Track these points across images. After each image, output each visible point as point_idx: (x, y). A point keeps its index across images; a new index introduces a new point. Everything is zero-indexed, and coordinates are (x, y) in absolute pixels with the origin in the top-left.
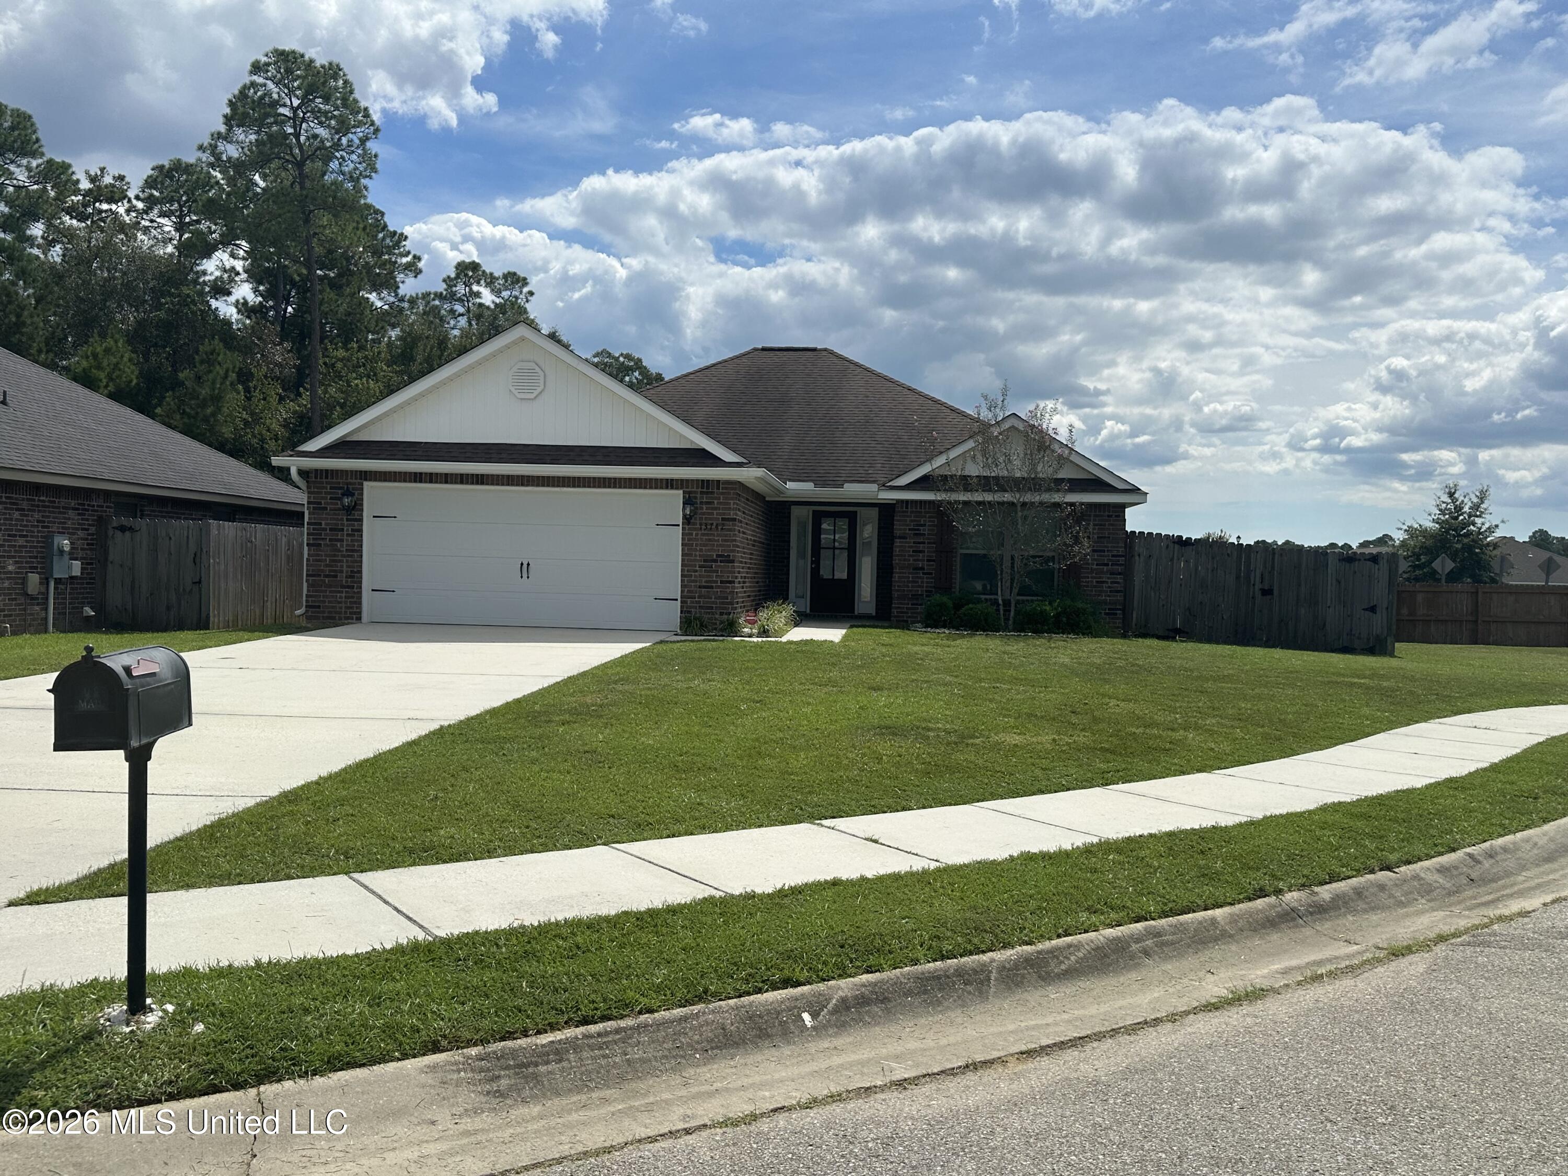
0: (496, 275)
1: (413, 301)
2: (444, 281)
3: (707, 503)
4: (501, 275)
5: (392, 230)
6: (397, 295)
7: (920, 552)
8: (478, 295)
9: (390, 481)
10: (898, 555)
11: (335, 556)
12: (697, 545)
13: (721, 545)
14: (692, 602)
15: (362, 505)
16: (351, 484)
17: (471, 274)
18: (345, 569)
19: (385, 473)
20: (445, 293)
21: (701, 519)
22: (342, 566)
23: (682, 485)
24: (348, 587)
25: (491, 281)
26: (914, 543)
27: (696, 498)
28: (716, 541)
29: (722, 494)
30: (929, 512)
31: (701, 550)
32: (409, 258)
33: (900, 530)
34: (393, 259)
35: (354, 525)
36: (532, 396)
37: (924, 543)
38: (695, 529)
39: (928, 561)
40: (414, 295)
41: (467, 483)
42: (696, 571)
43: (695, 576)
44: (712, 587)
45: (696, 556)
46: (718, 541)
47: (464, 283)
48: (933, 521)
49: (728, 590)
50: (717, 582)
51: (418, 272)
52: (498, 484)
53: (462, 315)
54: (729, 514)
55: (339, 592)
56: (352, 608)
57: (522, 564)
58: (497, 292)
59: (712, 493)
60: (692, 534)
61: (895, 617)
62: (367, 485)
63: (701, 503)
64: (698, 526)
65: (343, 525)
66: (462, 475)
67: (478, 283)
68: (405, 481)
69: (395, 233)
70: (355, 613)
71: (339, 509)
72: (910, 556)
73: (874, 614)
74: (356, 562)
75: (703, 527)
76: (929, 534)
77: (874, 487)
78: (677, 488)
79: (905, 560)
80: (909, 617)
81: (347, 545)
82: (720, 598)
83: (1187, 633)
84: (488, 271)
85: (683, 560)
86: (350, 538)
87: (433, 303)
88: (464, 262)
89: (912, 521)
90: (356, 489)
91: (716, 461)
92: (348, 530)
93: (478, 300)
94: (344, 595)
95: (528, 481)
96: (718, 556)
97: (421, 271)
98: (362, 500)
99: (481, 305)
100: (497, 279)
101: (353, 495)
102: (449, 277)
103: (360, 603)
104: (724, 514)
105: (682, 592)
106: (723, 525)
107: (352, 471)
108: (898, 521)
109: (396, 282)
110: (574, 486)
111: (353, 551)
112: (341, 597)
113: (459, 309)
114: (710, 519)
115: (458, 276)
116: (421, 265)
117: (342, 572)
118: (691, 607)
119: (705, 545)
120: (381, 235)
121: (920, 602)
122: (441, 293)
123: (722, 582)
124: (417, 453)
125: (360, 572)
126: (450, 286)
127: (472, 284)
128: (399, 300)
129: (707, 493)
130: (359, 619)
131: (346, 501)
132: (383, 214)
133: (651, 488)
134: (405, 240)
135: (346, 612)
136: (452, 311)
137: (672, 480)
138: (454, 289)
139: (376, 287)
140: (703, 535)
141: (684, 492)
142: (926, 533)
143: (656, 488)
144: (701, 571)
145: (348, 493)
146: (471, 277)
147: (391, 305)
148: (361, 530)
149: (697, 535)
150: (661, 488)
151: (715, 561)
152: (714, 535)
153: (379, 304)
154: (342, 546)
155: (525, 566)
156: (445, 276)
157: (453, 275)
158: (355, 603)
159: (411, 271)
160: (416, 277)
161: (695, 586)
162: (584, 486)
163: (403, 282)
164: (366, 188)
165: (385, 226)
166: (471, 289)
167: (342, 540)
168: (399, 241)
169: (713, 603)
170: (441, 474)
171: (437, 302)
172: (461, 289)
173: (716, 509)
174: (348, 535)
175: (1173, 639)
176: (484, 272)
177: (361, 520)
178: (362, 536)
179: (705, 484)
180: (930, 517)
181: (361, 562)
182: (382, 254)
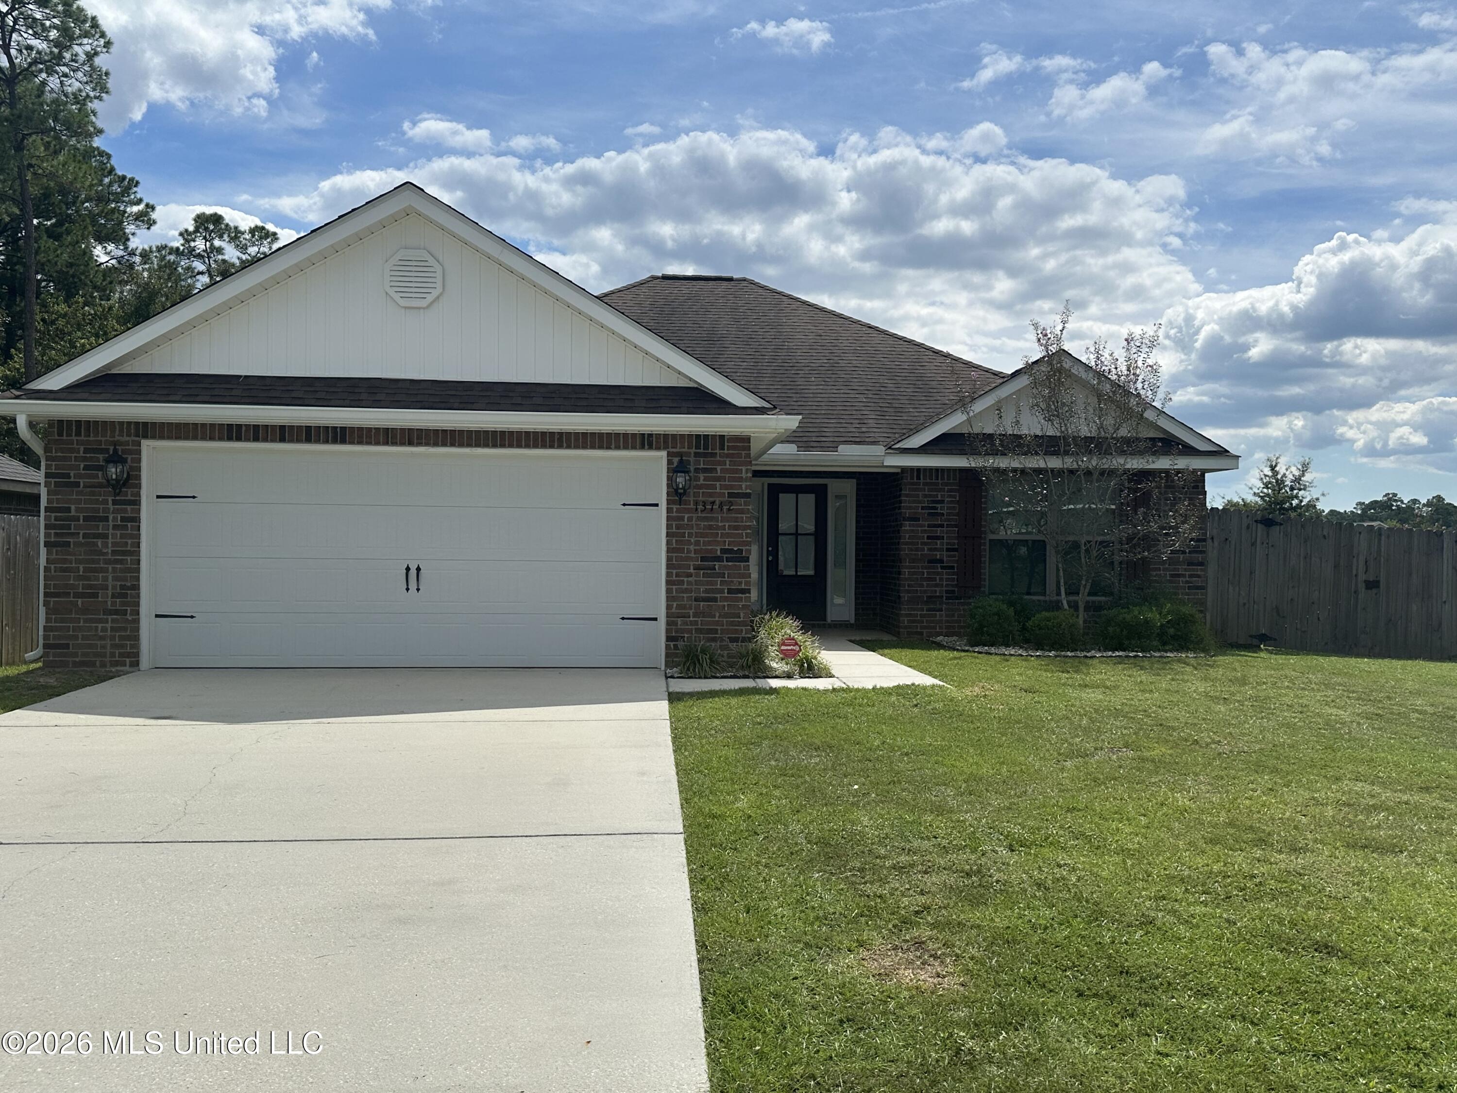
0: (242, 229)
1: (145, 255)
2: (181, 234)
3: (705, 470)
4: (247, 229)
5: (120, 174)
6: (126, 248)
7: (938, 538)
8: (220, 250)
9: (186, 438)
10: (907, 543)
11: (93, 561)
12: (690, 535)
13: (728, 535)
14: (685, 623)
15: (139, 477)
16: (121, 444)
17: (211, 227)
18: (110, 583)
19: (178, 425)
20: (182, 248)
21: (696, 495)
22: (106, 579)
23: (666, 442)
24: (116, 612)
25: (235, 234)
26: (929, 526)
27: (689, 462)
28: (718, 528)
29: (728, 456)
30: (947, 484)
31: (697, 543)
32: (141, 207)
33: (910, 508)
34: (122, 208)
35: (125, 511)
36: (423, 303)
37: (942, 526)
38: (688, 511)
39: (948, 550)
40: (148, 249)
41: (317, 441)
42: (690, 575)
43: (689, 583)
44: (715, 600)
45: (689, 551)
46: (724, 528)
47: (205, 238)
48: (954, 497)
49: (740, 604)
50: (722, 591)
51: (151, 223)
52: (369, 443)
53: (202, 273)
54: (740, 487)
55: (100, 621)
56: (123, 646)
57: (408, 569)
58: (243, 249)
59: (713, 455)
60: (682, 519)
61: (906, 627)
62: (147, 445)
63: (697, 470)
64: (692, 506)
65: (106, 510)
66: (309, 428)
67: (221, 237)
68: (212, 439)
69: (124, 178)
70: (128, 655)
71: (101, 486)
72: (923, 544)
73: (853, 621)
74: (129, 570)
75: (700, 507)
76: (949, 514)
77: (880, 450)
78: (658, 448)
79: (917, 550)
80: (925, 627)
81: (114, 544)
82: (726, 615)
83: (1275, 640)
84: (232, 225)
85: (669, 559)
86: (118, 533)
87: (168, 258)
88: (204, 213)
89: (925, 496)
90: (130, 452)
91: (722, 406)
92: (115, 519)
93: (220, 257)
94: (109, 625)
95: (419, 437)
96: (723, 551)
97: (155, 222)
98: (139, 469)
99: (224, 261)
100: (243, 234)
101: (123, 461)
102: (186, 231)
103: (137, 638)
104: (732, 487)
105: (668, 607)
106: (731, 504)
107: (121, 423)
108: (907, 496)
109: (125, 233)
110: (495, 446)
111: (125, 553)
112: (104, 630)
113: (199, 266)
114: (711, 495)
115: (197, 230)
116: (154, 216)
117: (106, 588)
118: (683, 631)
119: (703, 535)
120: (107, 180)
121: (938, 606)
122: (178, 249)
123: (730, 591)
124: (234, 393)
125: (136, 587)
126: (187, 241)
127: (213, 239)
128: (129, 254)
129: (705, 455)
130: (136, 664)
131: (113, 471)
132: (109, 156)
133: (618, 448)
134: (135, 186)
135: (113, 655)
136: (189, 269)
137: (650, 435)
138: (192, 244)
139: (102, 239)
140: (698, 518)
141: (669, 455)
142: (945, 512)
143: (626, 448)
144: (697, 575)
145: (116, 459)
146: (212, 231)
147: (119, 260)
148: (136, 520)
149: (690, 519)
150: (634, 448)
151: (719, 559)
152: (716, 519)
153: (103, 258)
154: (106, 545)
155: (413, 572)
156: (182, 229)
157: (191, 229)
158: (128, 638)
159: (143, 221)
160: (149, 228)
161: (689, 598)
162: (511, 446)
163: (133, 234)
164: (94, 113)
165: (112, 170)
166: (212, 245)
167: (106, 536)
168: (129, 188)
169: (717, 623)
170: (273, 427)
171: (172, 258)
172: (200, 245)
173: (718, 479)
174: (115, 527)
175: (1255, 648)
176: (227, 225)
177: (137, 503)
178: (139, 528)
179: (702, 441)
180: (950, 491)
181: (138, 570)
182: (109, 201)
